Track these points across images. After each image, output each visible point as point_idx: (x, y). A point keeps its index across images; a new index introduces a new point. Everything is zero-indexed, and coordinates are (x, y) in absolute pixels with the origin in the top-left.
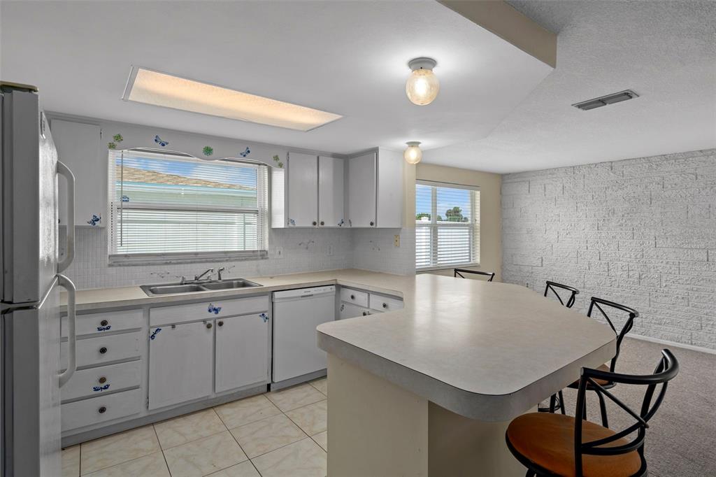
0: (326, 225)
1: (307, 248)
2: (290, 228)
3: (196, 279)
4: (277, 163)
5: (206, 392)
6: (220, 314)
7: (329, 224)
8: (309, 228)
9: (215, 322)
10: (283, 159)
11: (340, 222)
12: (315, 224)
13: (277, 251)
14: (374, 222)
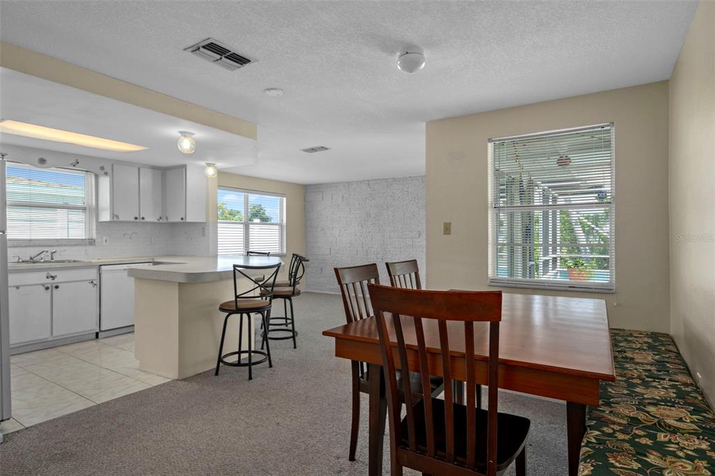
0: (147, 219)
1: (131, 238)
2: (115, 222)
3: (31, 258)
4: (103, 172)
5: (45, 335)
6: (56, 280)
7: (149, 219)
8: (133, 222)
9: (52, 286)
10: (108, 169)
11: (159, 217)
12: (136, 218)
13: (104, 238)
14: (184, 217)
